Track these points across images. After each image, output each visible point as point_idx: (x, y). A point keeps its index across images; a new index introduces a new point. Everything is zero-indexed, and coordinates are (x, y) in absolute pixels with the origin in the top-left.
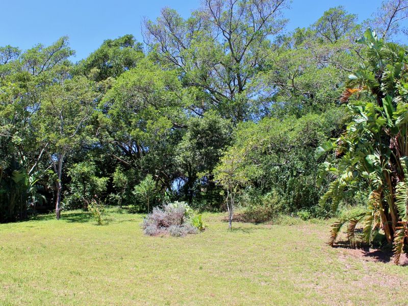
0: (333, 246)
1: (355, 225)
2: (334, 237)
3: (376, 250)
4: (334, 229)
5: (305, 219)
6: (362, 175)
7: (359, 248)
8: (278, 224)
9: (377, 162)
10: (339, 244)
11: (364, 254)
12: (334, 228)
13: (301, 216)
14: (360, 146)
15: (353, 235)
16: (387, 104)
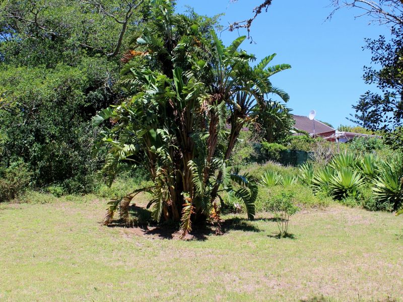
0: (109, 226)
1: (129, 202)
2: (111, 215)
3: (155, 228)
4: (111, 207)
5: (58, 196)
6: (150, 149)
7: (136, 226)
8: (27, 202)
9: (166, 137)
10: (114, 224)
11: (144, 233)
12: (111, 205)
13: (53, 192)
14: (148, 118)
15: (126, 213)
16: (178, 81)
